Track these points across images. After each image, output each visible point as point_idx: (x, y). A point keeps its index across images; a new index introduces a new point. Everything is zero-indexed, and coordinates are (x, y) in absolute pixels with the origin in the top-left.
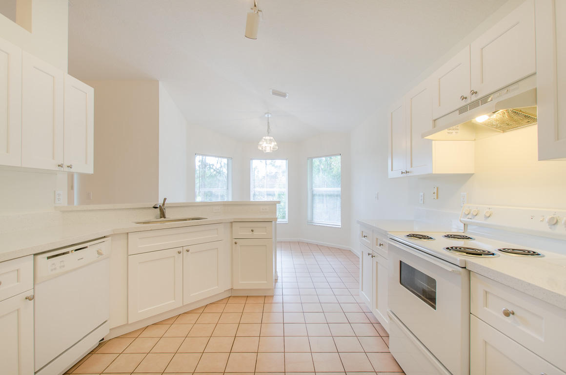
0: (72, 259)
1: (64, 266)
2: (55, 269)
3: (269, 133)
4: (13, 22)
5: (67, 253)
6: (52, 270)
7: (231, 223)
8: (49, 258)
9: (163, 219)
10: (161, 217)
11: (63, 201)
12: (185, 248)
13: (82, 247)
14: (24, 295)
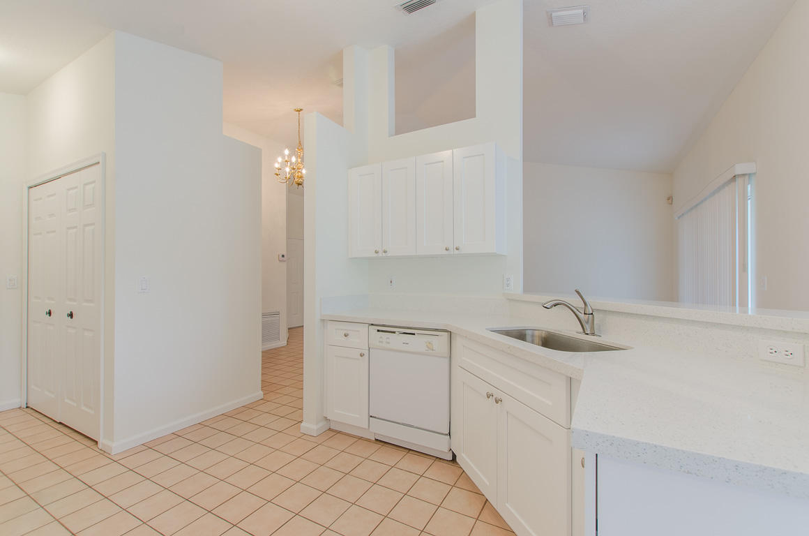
0: (397, 340)
1: (389, 343)
5: (394, 332)
6: (379, 342)
8: (378, 331)
11: (514, 288)
13: (409, 331)
14: (360, 351)
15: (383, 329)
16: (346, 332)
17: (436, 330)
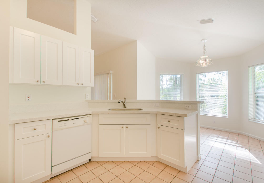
0: (70, 123)
1: (66, 125)
2: (61, 126)
3: (204, 53)
4: (73, 34)
5: (69, 120)
6: (60, 126)
7: (157, 114)
8: (59, 121)
9: (125, 108)
10: (124, 107)
11: (89, 98)
12: (126, 126)
13: (75, 118)
14: (47, 135)
15: (61, 120)
16: (34, 127)
17: (85, 115)
